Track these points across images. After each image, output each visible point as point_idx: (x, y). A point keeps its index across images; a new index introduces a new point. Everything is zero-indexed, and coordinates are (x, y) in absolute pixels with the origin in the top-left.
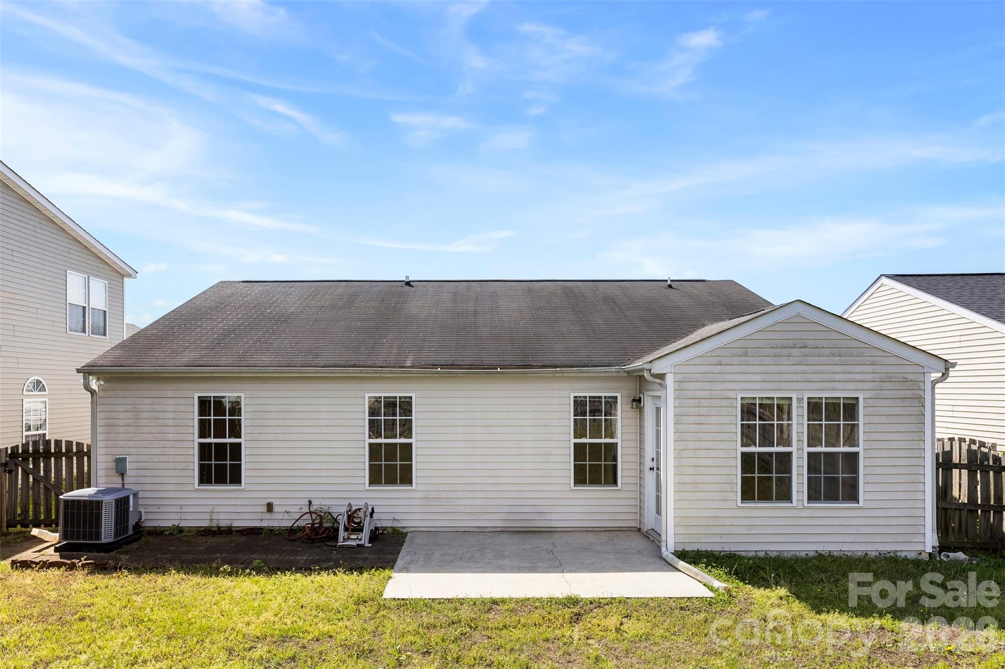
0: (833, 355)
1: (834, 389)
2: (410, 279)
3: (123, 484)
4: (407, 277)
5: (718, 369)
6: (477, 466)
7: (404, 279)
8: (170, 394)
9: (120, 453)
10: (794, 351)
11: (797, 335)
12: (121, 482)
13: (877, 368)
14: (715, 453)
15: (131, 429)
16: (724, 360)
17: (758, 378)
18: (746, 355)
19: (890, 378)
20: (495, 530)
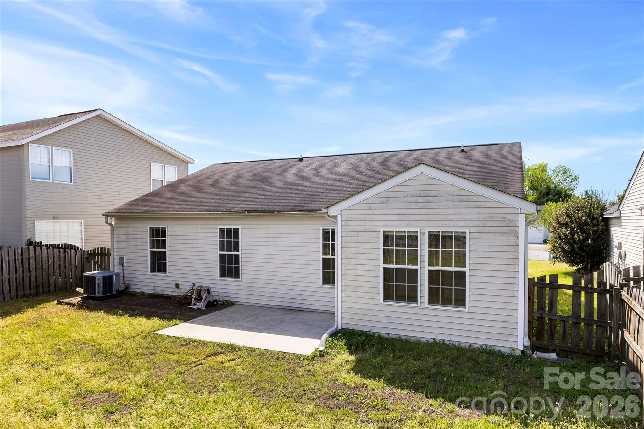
0: (448, 201)
1: (448, 226)
2: (303, 157)
3: (123, 270)
4: (301, 156)
5: (370, 212)
6: (271, 269)
7: (299, 157)
8: (139, 226)
9: (122, 254)
10: (420, 199)
11: (422, 188)
12: (122, 269)
13: (481, 211)
14: (367, 268)
15: (126, 243)
16: (374, 206)
17: (395, 218)
18: (387, 202)
19: (492, 217)
20: (281, 308)
